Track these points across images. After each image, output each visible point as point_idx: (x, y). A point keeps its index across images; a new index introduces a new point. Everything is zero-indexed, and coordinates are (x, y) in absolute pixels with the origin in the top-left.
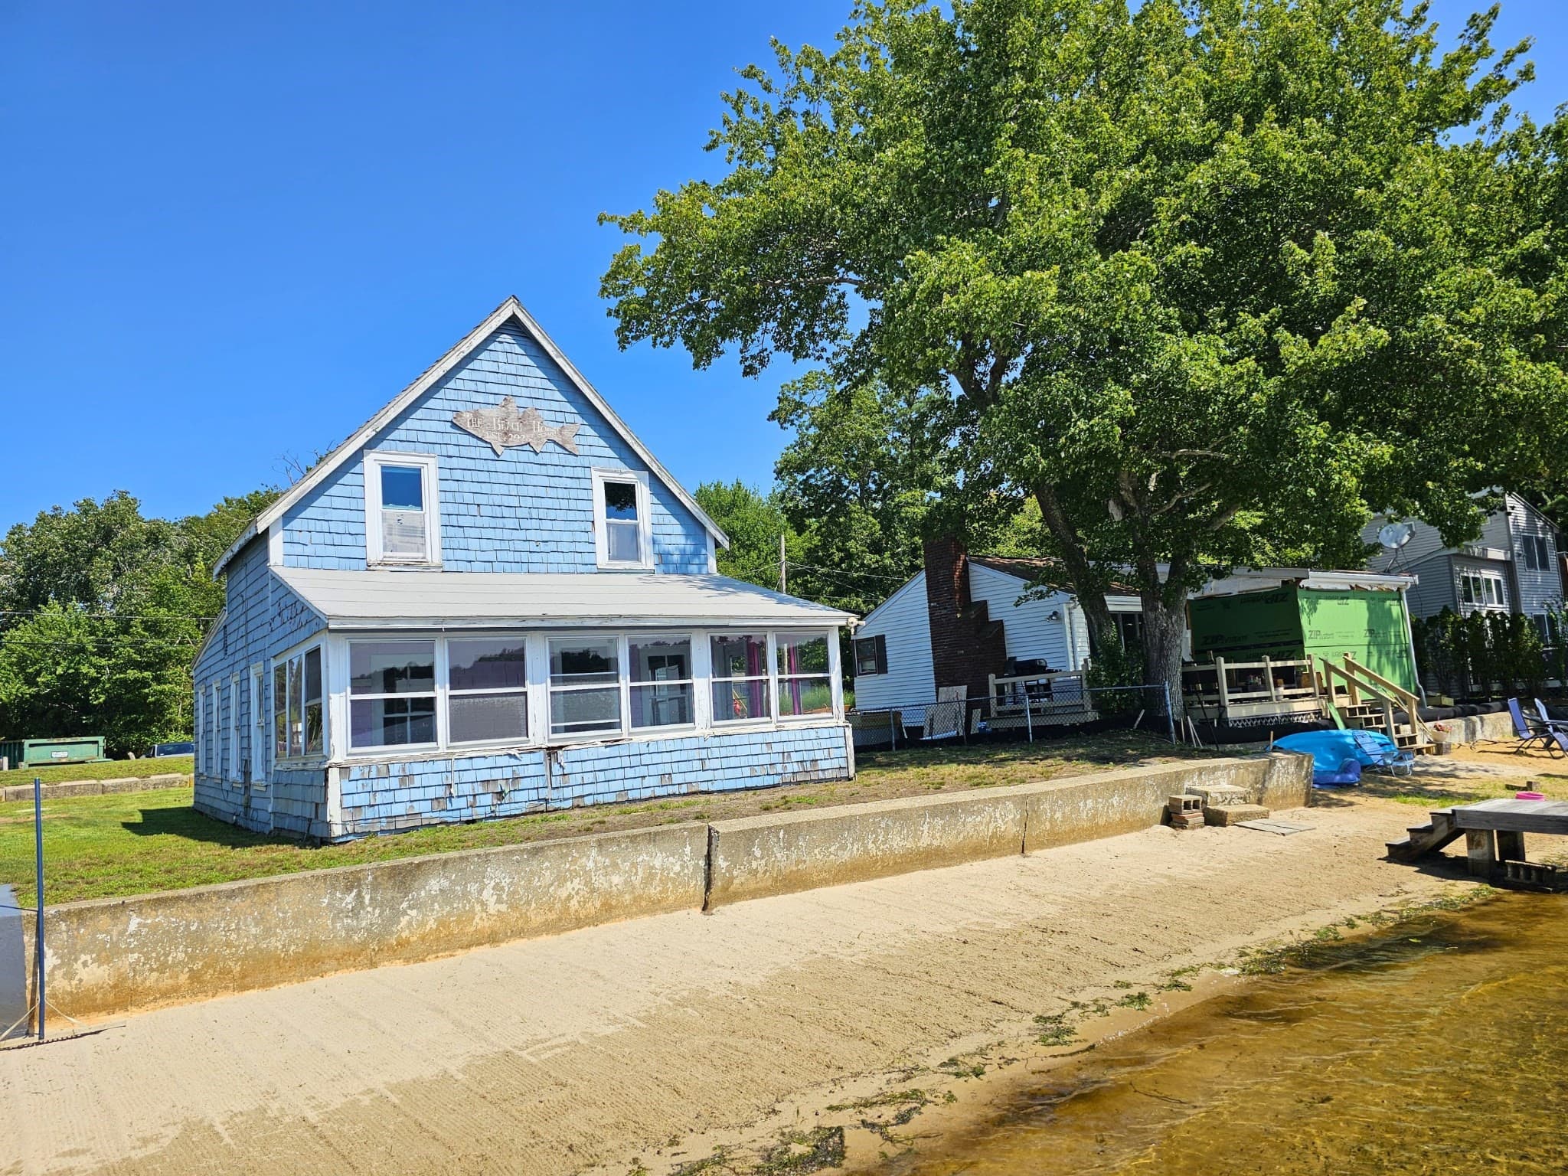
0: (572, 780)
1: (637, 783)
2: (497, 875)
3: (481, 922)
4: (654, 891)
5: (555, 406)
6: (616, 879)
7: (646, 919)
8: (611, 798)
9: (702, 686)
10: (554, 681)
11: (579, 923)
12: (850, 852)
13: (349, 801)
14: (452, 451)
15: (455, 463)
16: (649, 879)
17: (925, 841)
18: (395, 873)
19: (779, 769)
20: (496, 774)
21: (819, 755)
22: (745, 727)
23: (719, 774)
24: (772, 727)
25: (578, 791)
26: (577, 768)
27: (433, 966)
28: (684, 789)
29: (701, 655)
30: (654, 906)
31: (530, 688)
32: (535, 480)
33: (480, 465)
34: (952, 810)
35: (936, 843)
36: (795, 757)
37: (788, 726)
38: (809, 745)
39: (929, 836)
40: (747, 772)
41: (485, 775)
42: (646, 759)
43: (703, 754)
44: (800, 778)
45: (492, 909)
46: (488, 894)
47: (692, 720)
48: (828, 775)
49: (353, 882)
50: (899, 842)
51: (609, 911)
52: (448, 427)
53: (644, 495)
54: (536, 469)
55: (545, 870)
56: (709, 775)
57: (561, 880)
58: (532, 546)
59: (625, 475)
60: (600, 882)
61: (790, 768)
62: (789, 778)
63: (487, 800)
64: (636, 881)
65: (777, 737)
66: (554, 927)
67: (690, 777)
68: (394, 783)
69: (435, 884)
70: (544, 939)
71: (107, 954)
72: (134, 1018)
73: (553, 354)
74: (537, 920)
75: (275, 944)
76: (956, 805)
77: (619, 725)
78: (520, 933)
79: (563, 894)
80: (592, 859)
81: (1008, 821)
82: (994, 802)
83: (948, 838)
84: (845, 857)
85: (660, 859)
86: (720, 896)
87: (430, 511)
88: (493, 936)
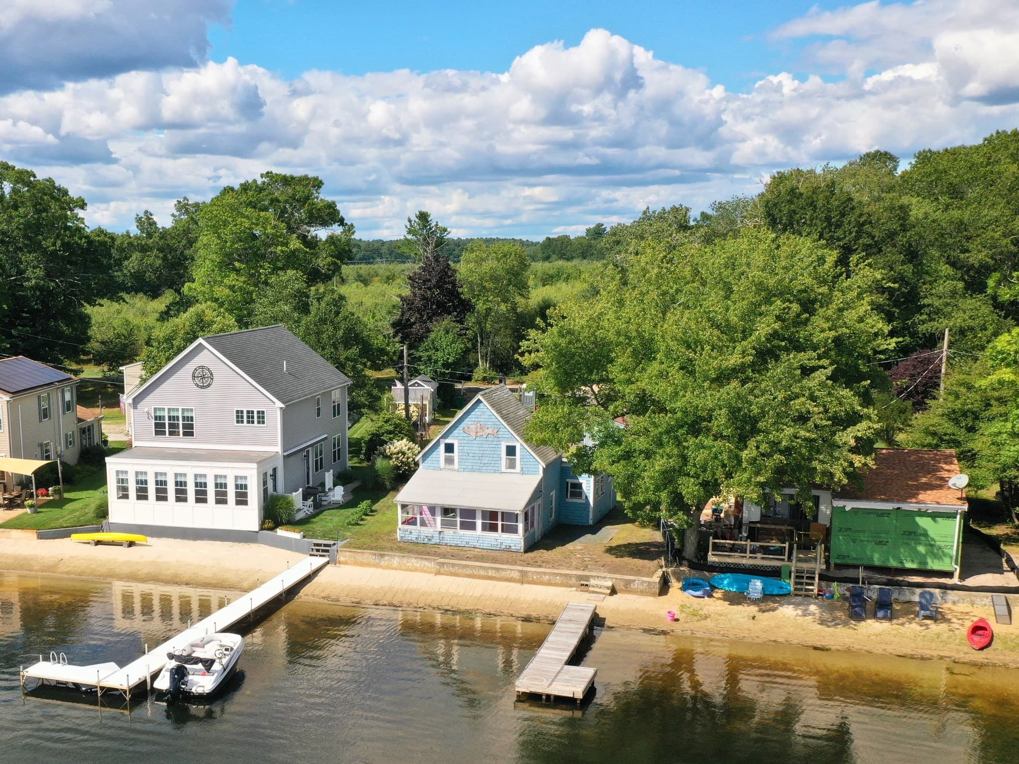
3: (394, 566)
4: (425, 569)
6: (418, 565)
7: (423, 573)
8: (454, 545)
10: (442, 517)
11: (411, 571)
12: (469, 572)
14: (462, 438)
15: (462, 442)
16: (424, 566)
17: (490, 574)
18: (381, 555)
24: (498, 535)
30: (425, 572)
33: (470, 442)
34: (498, 569)
35: (493, 575)
37: (503, 536)
38: (509, 542)
39: (491, 573)
42: (462, 538)
44: (505, 550)
45: (396, 564)
47: (475, 530)
50: (482, 573)
55: (405, 560)
58: (482, 465)
60: (415, 564)
62: (502, 549)
64: (422, 566)
65: (499, 538)
69: (387, 558)
71: (345, 557)
72: (347, 566)
74: (403, 569)
75: (364, 561)
78: (401, 569)
79: (408, 565)
80: (414, 560)
81: (516, 575)
82: (511, 570)
83: (497, 575)
84: (468, 573)
85: (426, 563)
86: (438, 573)
87: (456, 454)
88: (396, 569)
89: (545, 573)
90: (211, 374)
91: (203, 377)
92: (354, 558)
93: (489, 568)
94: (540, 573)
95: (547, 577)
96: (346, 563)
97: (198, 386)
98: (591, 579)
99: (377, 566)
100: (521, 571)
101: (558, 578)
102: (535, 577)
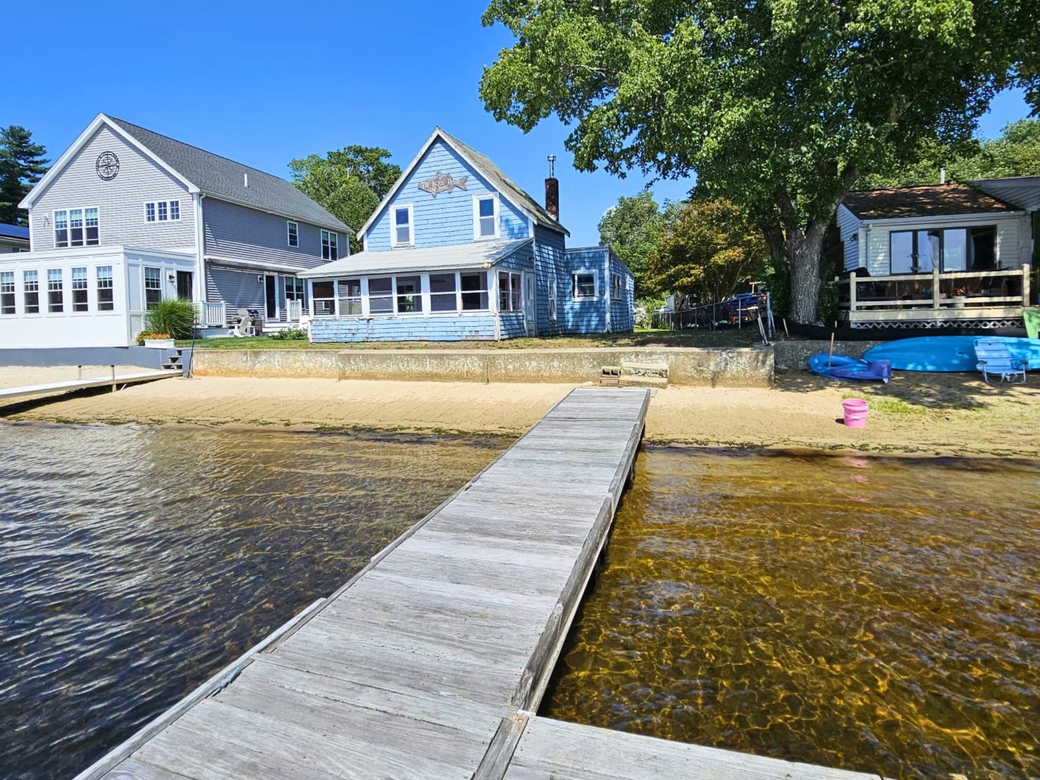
0: (376, 331)
1: (399, 334)
2: (278, 357)
3: (275, 371)
4: (323, 371)
5: (458, 170)
6: (311, 365)
7: (319, 379)
8: (390, 339)
9: (426, 297)
10: (370, 294)
11: (301, 376)
13: (314, 332)
14: (417, 199)
15: (419, 204)
16: (321, 366)
17: (429, 369)
19: (459, 334)
20: (352, 327)
21: (478, 329)
22: (445, 315)
23: (432, 334)
24: (457, 315)
25: (378, 336)
26: (377, 327)
27: (263, 380)
28: (418, 339)
29: (425, 282)
30: (323, 376)
31: (362, 297)
32: (449, 205)
33: (429, 203)
34: (441, 357)
35: (435, 371)
36: (467, 329)
37: (465, 315)
38: (474, 324)
39: (430, 367)
40: (444, 334)
41: (348, 327)
42: (402, 326)
43: (425, 325)
44: (469, 338)
45: (278, 367)
46: (276, 363)
47: (421, 310)
48: (483, 338)
49: (246, 354)
50: (415, 367)
51: (308, 375)
52: (416, 190)
53: (497, 203)
54: (449, 200)
55: (291, 358)
56: (428, 334)
57: (295, 362)
58: (447, 234)
59: (489, 195)
60: (306, 364)
61: (465, 334)
62: (464, 338)
63: (350, 335)
64: (317, 366)
65: (459, 319)
66: (292, 376)
67: (420, 334)
68: (324, 327)
69: (263, 357)
70: (291, 379)
71: (203, 363)
73: (453, 147)
74: (288, 374)
75: (230, 367)
76: (443, 355)
77: (392, 312)
78: (285, 376)
79: (296, 366)
80: (304, 357)
81: (476, 367)
82: (466, 355)
83: (441, 370)
84: (390, 370)
85: (324, 360)
86: (343, 376)
87: (411, 224)
88: (277, 376)
89: (529, 357)
90: (117, 161)
91: (108, 166)
92: (217, 362)
93: (424, 356)
94: (519, 357)
95: (534, 363)
96: (205, 374)
97: (102, 177)
98: (622, 360)
99: (251, 373)
100: (482, 357)
101: (556, 363)
102: (510, 367)
